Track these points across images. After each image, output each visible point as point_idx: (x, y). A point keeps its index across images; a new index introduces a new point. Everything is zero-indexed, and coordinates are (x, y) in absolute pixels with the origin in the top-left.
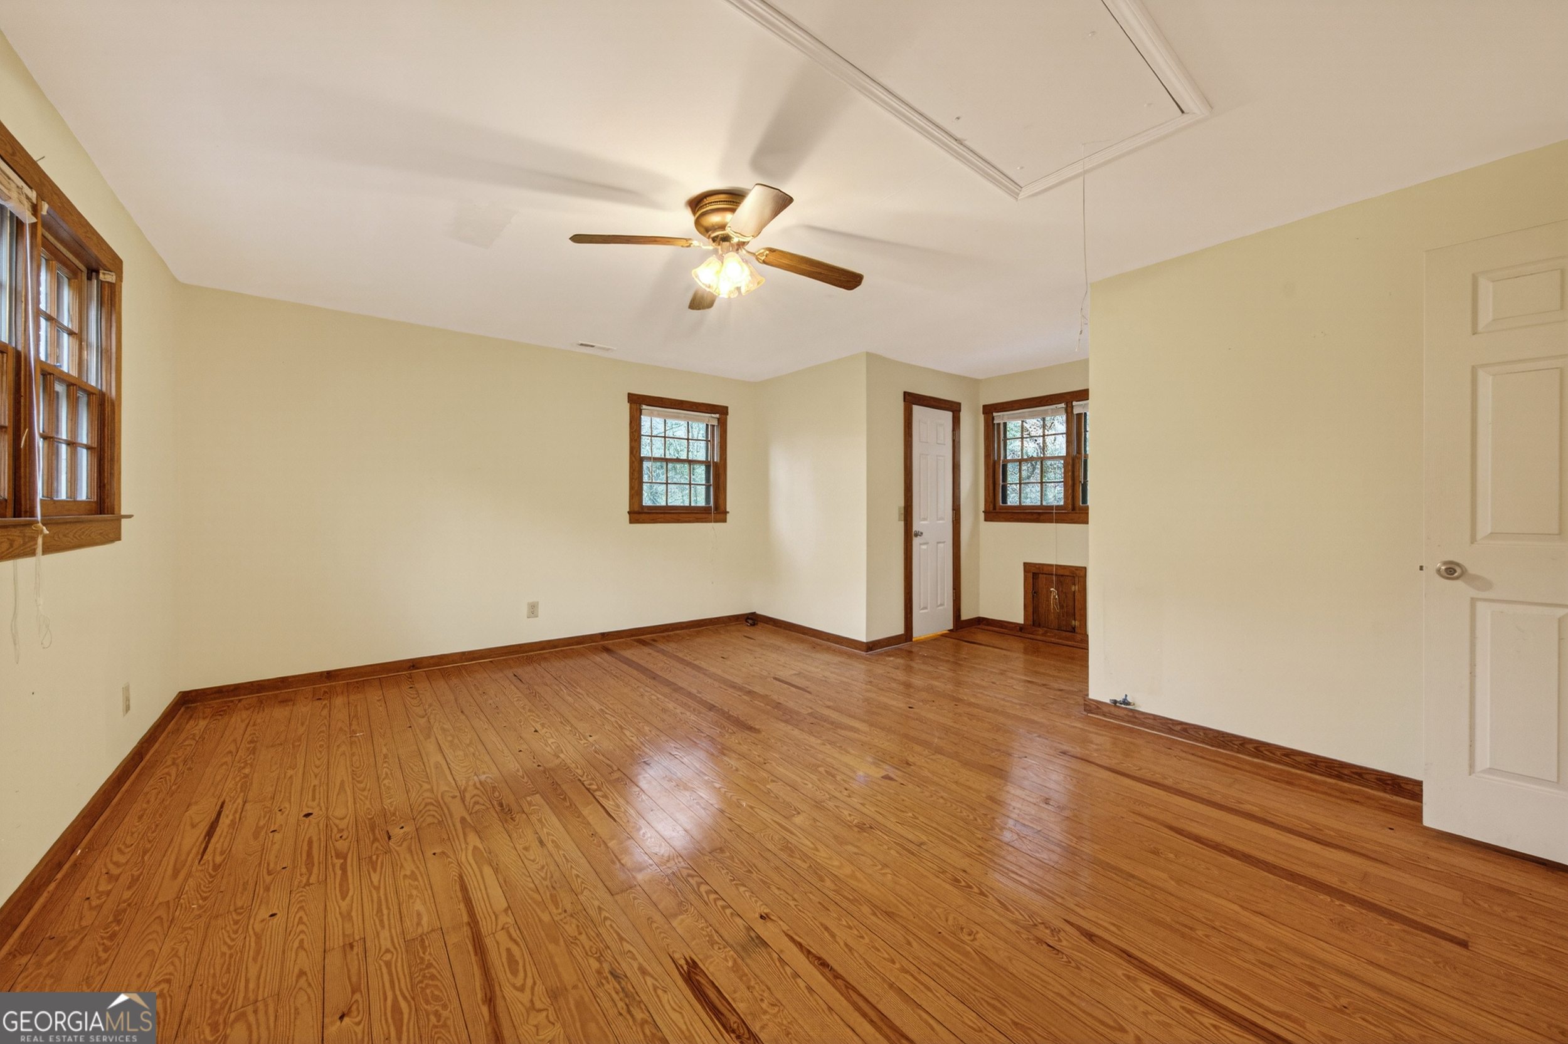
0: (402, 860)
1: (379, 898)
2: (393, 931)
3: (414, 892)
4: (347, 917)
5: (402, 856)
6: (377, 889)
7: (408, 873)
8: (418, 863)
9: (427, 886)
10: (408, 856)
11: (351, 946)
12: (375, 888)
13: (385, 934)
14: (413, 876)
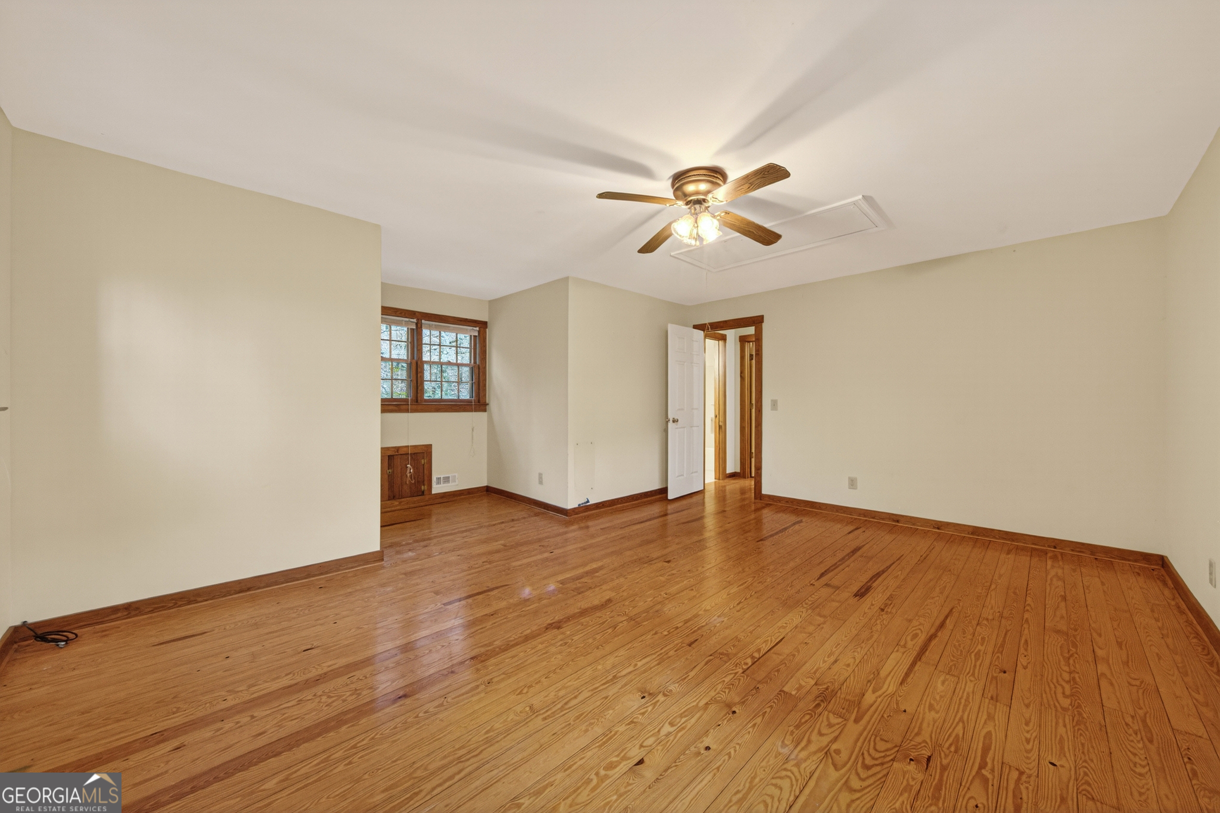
0: (931, 726)
1: (963, 712)
2: (963, 687)
3: (938, 697)
4: (990, 717)
5: (930, 729)
6: (961, 720)
7: (933, 713)
8: (921, 716)
9: (927, 695)
10: (925, 725)
11: (992, 698)
12: (963, 722)
13: (970, 688)
14: (931, 707)
